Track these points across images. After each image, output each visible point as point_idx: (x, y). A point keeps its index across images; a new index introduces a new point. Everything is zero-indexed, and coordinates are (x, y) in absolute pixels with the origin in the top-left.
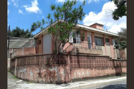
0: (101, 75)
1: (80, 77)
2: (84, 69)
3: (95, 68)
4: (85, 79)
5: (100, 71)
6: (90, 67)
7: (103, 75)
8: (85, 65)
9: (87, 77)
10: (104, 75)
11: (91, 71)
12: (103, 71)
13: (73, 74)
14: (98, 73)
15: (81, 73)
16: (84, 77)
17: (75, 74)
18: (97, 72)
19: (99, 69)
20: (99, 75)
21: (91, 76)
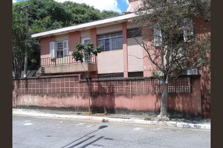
0: (57, 106)
1: (26, 104)
2: (32, 95)
3: (47, 95)
4: (32, 107)
5: (56, 100)
6: (41, 94)
7: (60, 106)
8: (34, 90)
9: (34, 105)
10: (63, 106)
11: (41, 98)
12: (61, 100)
13: (20, 100)
14: (52, 103)
15: (28, 100)
16: (31, 105)
17: (21, 100)
18: (50, 101)
19: (54, 97)
20: (54, 105)
21: (41, 105)
